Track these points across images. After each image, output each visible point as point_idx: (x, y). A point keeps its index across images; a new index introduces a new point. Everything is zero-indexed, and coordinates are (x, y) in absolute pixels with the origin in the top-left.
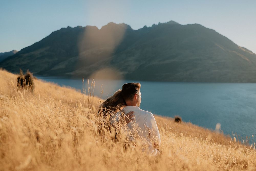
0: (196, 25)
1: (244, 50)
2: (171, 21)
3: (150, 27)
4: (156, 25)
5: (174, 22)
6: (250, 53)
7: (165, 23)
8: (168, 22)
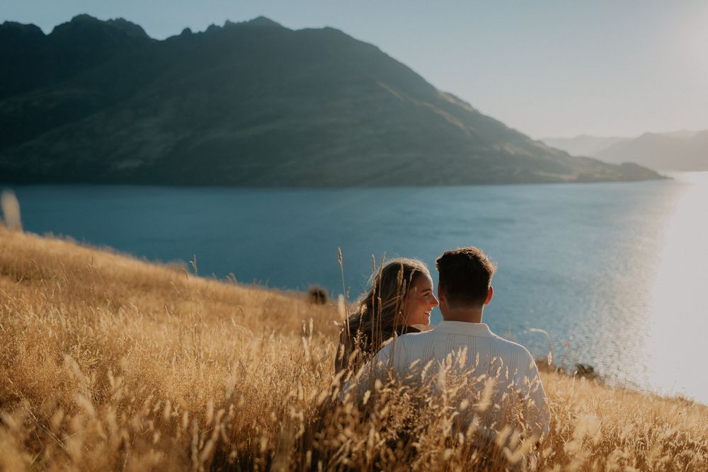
0: (328, 30)
1: (451, 100)
2: (261, 19)
3: (200, 32)
4: (219, 27)
5: (268, 20)
6: (467, 108)
7: (245, 22)
8: (251, 21)
